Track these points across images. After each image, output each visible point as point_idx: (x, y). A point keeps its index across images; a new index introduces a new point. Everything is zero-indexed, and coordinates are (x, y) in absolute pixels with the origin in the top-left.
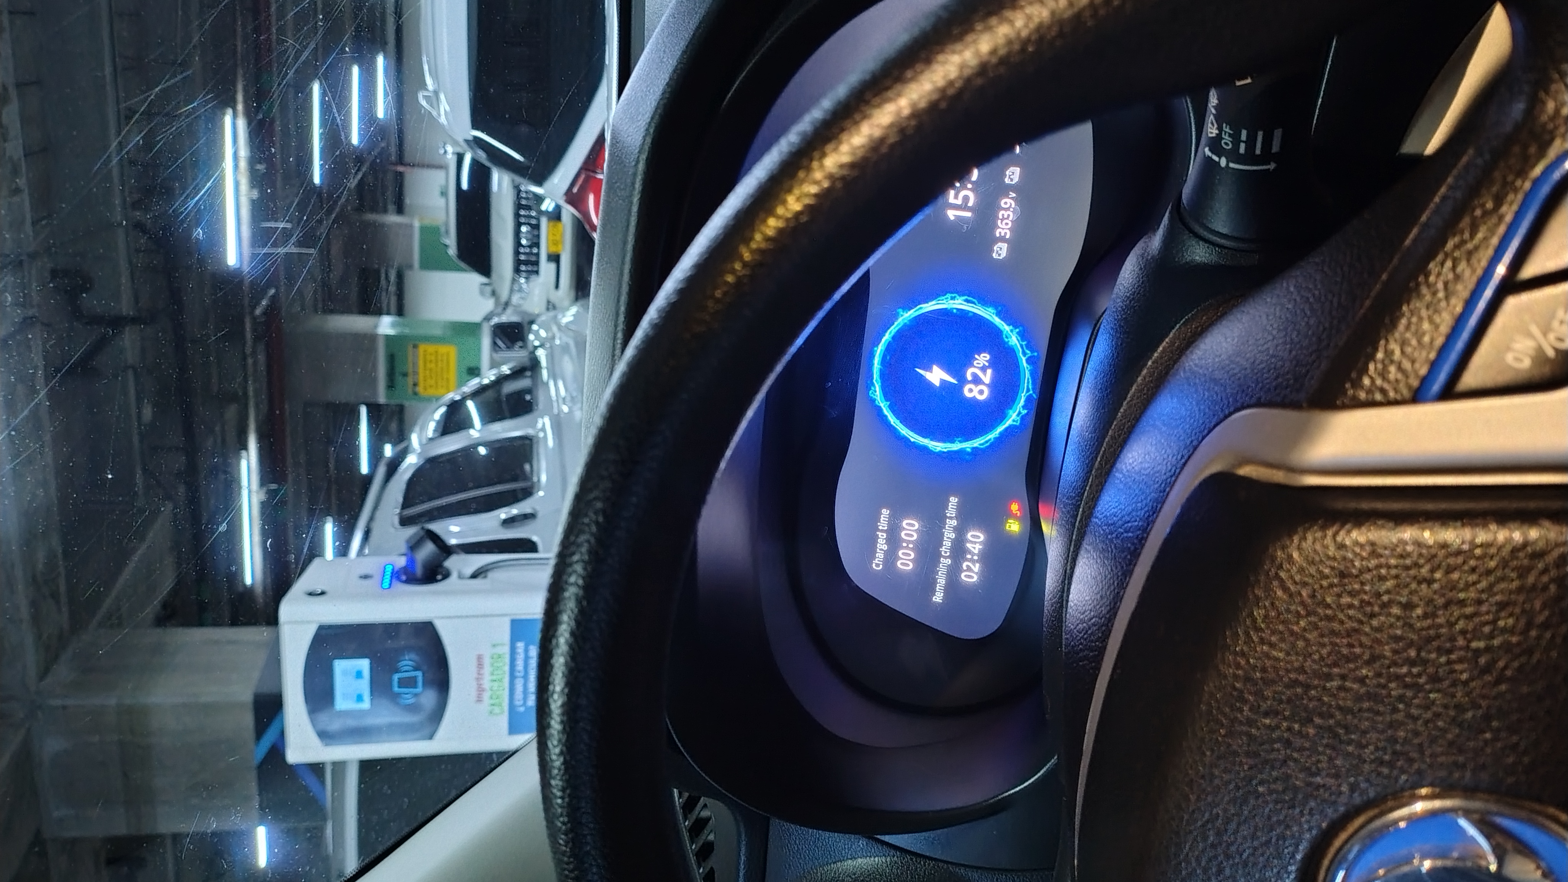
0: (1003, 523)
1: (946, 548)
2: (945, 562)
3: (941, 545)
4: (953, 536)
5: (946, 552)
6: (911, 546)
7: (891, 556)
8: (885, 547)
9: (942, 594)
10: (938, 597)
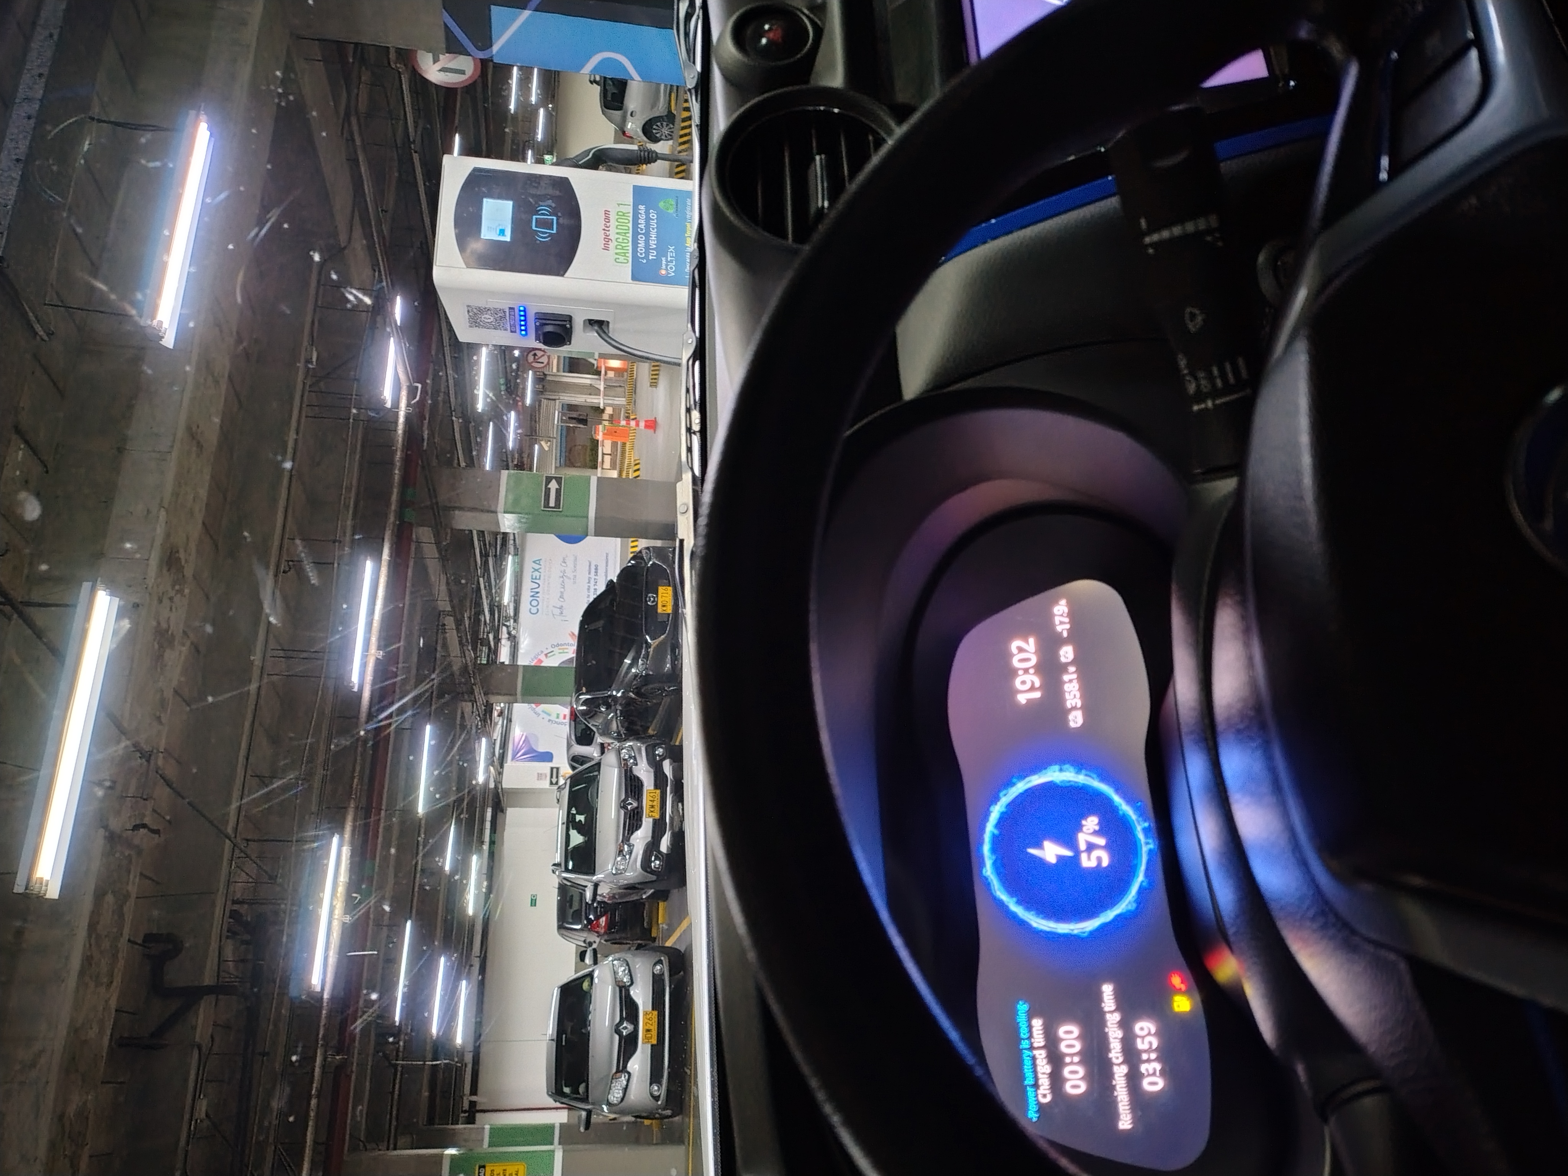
0: (1169, 1003)
1: (1116, 1053)
2: (1120, 1072)
3: (1108, 1050)
4: (1119, 1034)
5: (1117, 1058)
6: (1076, 1059)
7: (1056, 1079)
8: (1048, 1069)
9: (1129, 1117)
10: (1125, 1123)
